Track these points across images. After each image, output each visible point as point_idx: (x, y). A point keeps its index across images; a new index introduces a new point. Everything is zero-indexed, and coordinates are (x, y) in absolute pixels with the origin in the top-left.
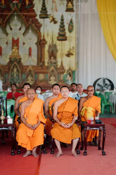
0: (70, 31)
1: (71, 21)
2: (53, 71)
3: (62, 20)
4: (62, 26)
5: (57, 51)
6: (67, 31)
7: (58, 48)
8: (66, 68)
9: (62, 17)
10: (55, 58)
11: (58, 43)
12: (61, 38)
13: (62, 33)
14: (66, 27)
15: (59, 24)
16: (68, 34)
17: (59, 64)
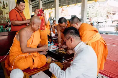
0: (7, 6)
1: (7, 3)
2: (2, 19)
3: (4, 2)
4: (4, 5)
5: (3, 12)
6: (5, 6)
7: (3, 11)
8: (7, 18)
9: (3, 1)
10: (2, 14)
11: (3, 10)
12: (4, 8)
13: (4, 7)
14: (5, 5)
15: (2, 4)
16: (6, 7)
17: (4, 16)
